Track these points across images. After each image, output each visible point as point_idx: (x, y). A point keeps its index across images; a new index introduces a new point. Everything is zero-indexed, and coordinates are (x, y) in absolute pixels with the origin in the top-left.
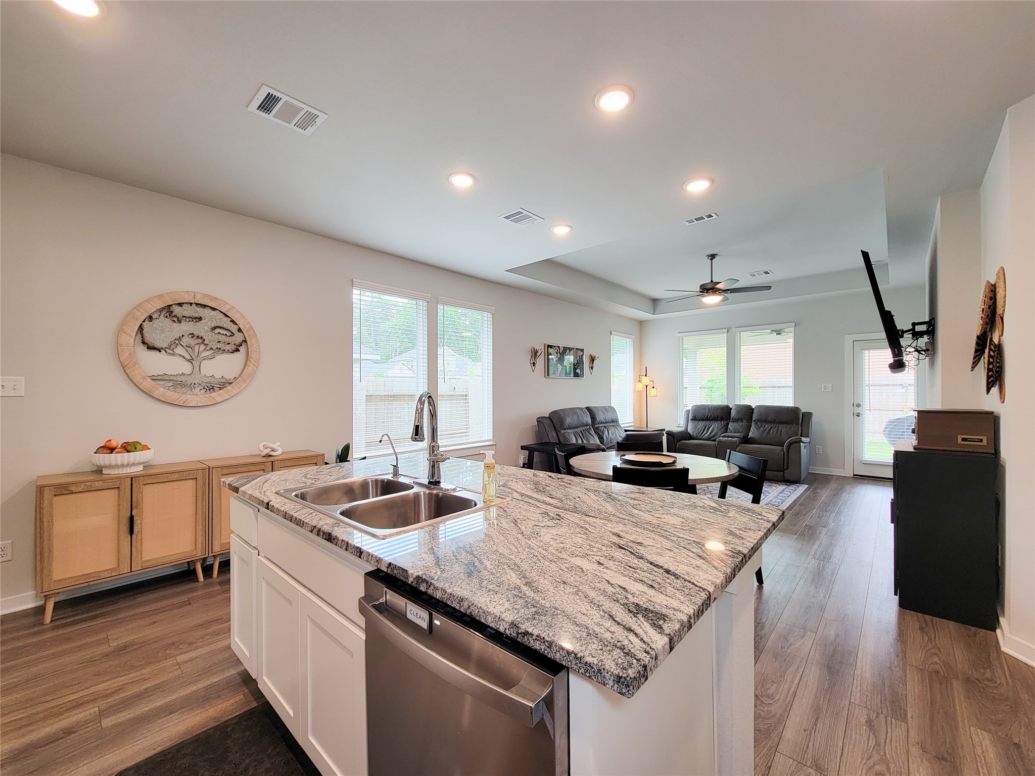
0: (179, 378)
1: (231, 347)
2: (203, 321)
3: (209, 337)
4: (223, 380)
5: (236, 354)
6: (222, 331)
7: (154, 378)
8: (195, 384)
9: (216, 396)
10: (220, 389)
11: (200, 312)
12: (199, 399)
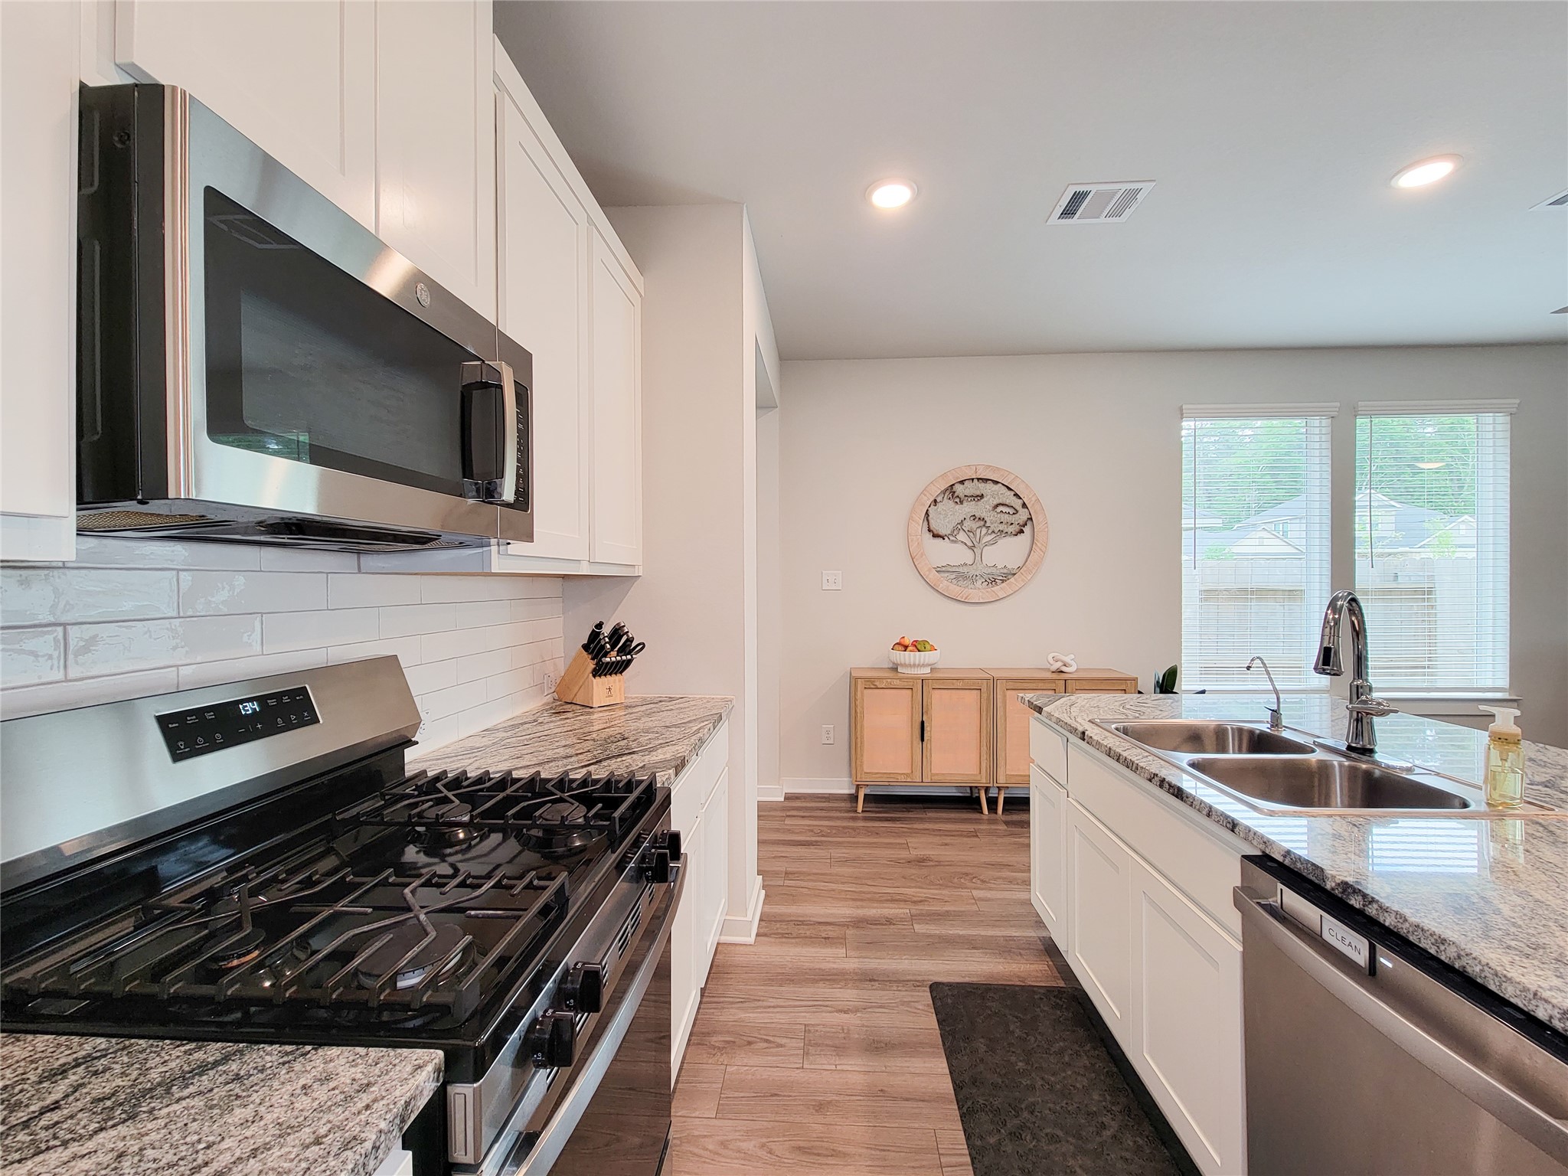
0: (961, 569)
1: (1016, 528)
2: (985, 499)
3: (991, 517)
4: (1005, 571)
5: (1020, 536)
6: (1005, 509)
7: (939, 569)
8: (976, 576)
9: (999, 590)
10: (1003, 581)
11: (983, 488)
12: (981, 594)
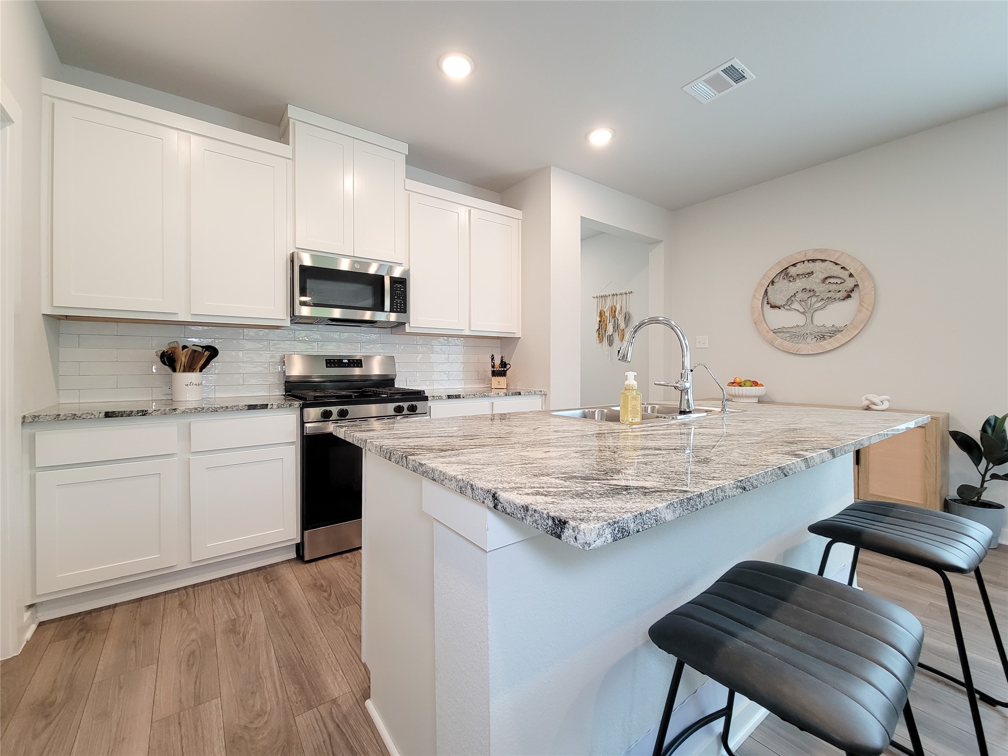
0: (794, 330)
1: (843, 294)
2: (814, 275)
3: (821, 289)
4: (834, 329)
5: (849, 301)
6: (832, 280)
7: (775, 331)
8: (807, 334)
9: (827, 344)
10: (831, 337)
11: (811, 266)
12: (810, 347)
